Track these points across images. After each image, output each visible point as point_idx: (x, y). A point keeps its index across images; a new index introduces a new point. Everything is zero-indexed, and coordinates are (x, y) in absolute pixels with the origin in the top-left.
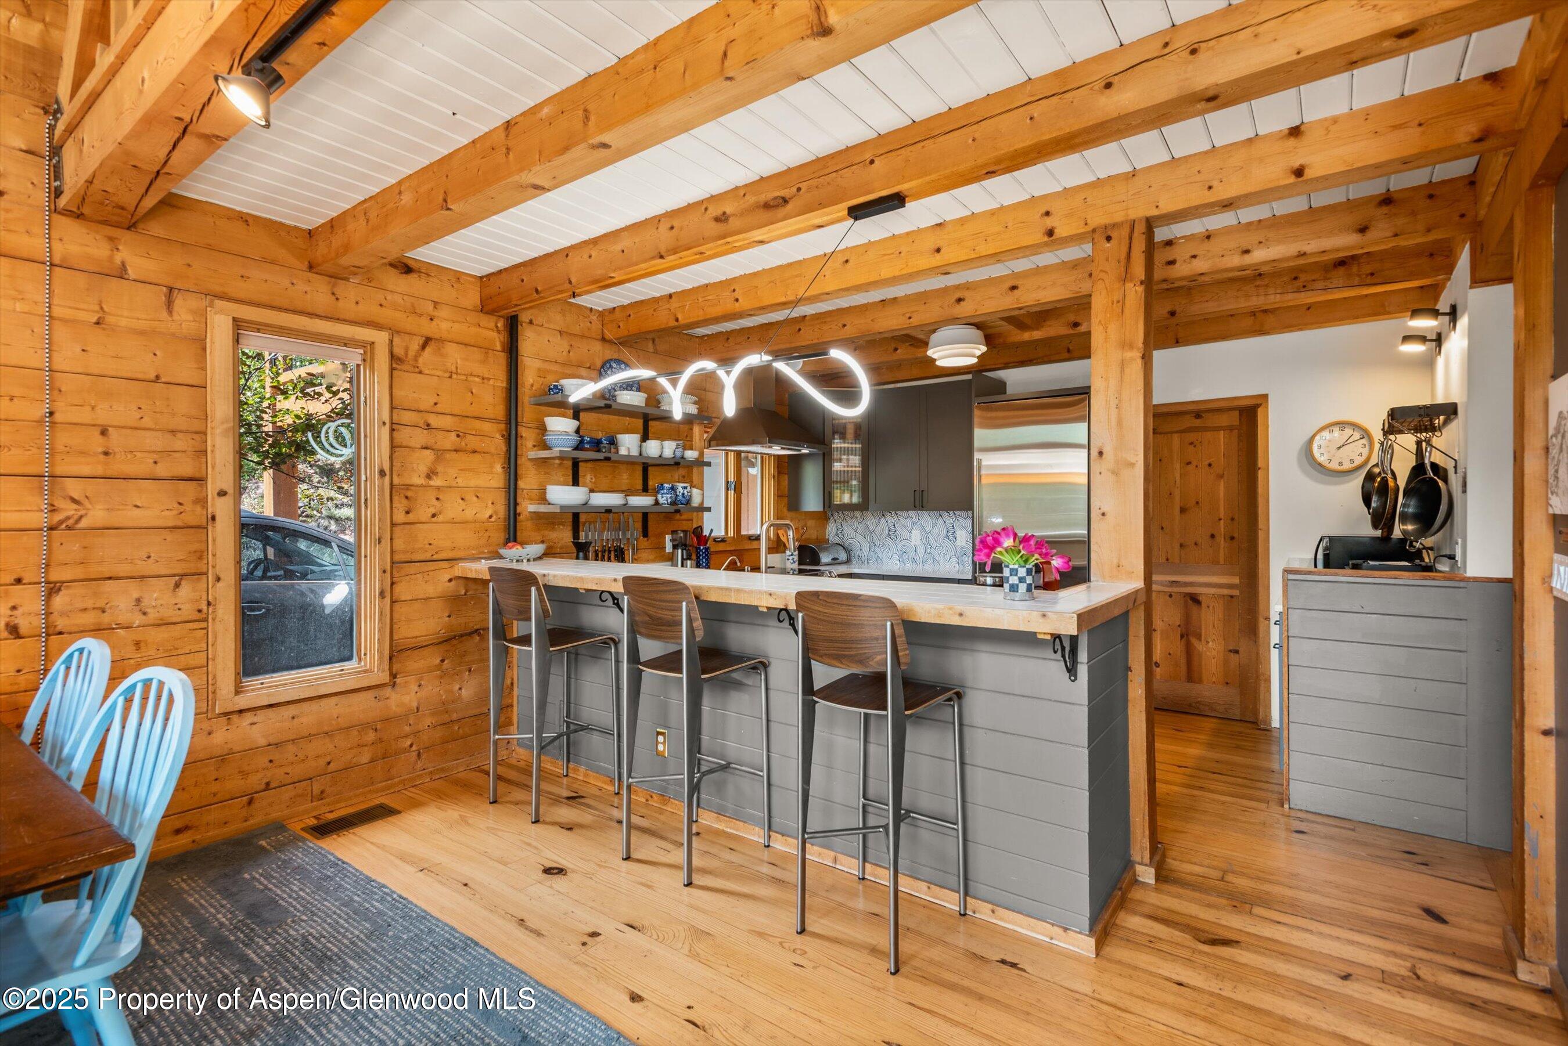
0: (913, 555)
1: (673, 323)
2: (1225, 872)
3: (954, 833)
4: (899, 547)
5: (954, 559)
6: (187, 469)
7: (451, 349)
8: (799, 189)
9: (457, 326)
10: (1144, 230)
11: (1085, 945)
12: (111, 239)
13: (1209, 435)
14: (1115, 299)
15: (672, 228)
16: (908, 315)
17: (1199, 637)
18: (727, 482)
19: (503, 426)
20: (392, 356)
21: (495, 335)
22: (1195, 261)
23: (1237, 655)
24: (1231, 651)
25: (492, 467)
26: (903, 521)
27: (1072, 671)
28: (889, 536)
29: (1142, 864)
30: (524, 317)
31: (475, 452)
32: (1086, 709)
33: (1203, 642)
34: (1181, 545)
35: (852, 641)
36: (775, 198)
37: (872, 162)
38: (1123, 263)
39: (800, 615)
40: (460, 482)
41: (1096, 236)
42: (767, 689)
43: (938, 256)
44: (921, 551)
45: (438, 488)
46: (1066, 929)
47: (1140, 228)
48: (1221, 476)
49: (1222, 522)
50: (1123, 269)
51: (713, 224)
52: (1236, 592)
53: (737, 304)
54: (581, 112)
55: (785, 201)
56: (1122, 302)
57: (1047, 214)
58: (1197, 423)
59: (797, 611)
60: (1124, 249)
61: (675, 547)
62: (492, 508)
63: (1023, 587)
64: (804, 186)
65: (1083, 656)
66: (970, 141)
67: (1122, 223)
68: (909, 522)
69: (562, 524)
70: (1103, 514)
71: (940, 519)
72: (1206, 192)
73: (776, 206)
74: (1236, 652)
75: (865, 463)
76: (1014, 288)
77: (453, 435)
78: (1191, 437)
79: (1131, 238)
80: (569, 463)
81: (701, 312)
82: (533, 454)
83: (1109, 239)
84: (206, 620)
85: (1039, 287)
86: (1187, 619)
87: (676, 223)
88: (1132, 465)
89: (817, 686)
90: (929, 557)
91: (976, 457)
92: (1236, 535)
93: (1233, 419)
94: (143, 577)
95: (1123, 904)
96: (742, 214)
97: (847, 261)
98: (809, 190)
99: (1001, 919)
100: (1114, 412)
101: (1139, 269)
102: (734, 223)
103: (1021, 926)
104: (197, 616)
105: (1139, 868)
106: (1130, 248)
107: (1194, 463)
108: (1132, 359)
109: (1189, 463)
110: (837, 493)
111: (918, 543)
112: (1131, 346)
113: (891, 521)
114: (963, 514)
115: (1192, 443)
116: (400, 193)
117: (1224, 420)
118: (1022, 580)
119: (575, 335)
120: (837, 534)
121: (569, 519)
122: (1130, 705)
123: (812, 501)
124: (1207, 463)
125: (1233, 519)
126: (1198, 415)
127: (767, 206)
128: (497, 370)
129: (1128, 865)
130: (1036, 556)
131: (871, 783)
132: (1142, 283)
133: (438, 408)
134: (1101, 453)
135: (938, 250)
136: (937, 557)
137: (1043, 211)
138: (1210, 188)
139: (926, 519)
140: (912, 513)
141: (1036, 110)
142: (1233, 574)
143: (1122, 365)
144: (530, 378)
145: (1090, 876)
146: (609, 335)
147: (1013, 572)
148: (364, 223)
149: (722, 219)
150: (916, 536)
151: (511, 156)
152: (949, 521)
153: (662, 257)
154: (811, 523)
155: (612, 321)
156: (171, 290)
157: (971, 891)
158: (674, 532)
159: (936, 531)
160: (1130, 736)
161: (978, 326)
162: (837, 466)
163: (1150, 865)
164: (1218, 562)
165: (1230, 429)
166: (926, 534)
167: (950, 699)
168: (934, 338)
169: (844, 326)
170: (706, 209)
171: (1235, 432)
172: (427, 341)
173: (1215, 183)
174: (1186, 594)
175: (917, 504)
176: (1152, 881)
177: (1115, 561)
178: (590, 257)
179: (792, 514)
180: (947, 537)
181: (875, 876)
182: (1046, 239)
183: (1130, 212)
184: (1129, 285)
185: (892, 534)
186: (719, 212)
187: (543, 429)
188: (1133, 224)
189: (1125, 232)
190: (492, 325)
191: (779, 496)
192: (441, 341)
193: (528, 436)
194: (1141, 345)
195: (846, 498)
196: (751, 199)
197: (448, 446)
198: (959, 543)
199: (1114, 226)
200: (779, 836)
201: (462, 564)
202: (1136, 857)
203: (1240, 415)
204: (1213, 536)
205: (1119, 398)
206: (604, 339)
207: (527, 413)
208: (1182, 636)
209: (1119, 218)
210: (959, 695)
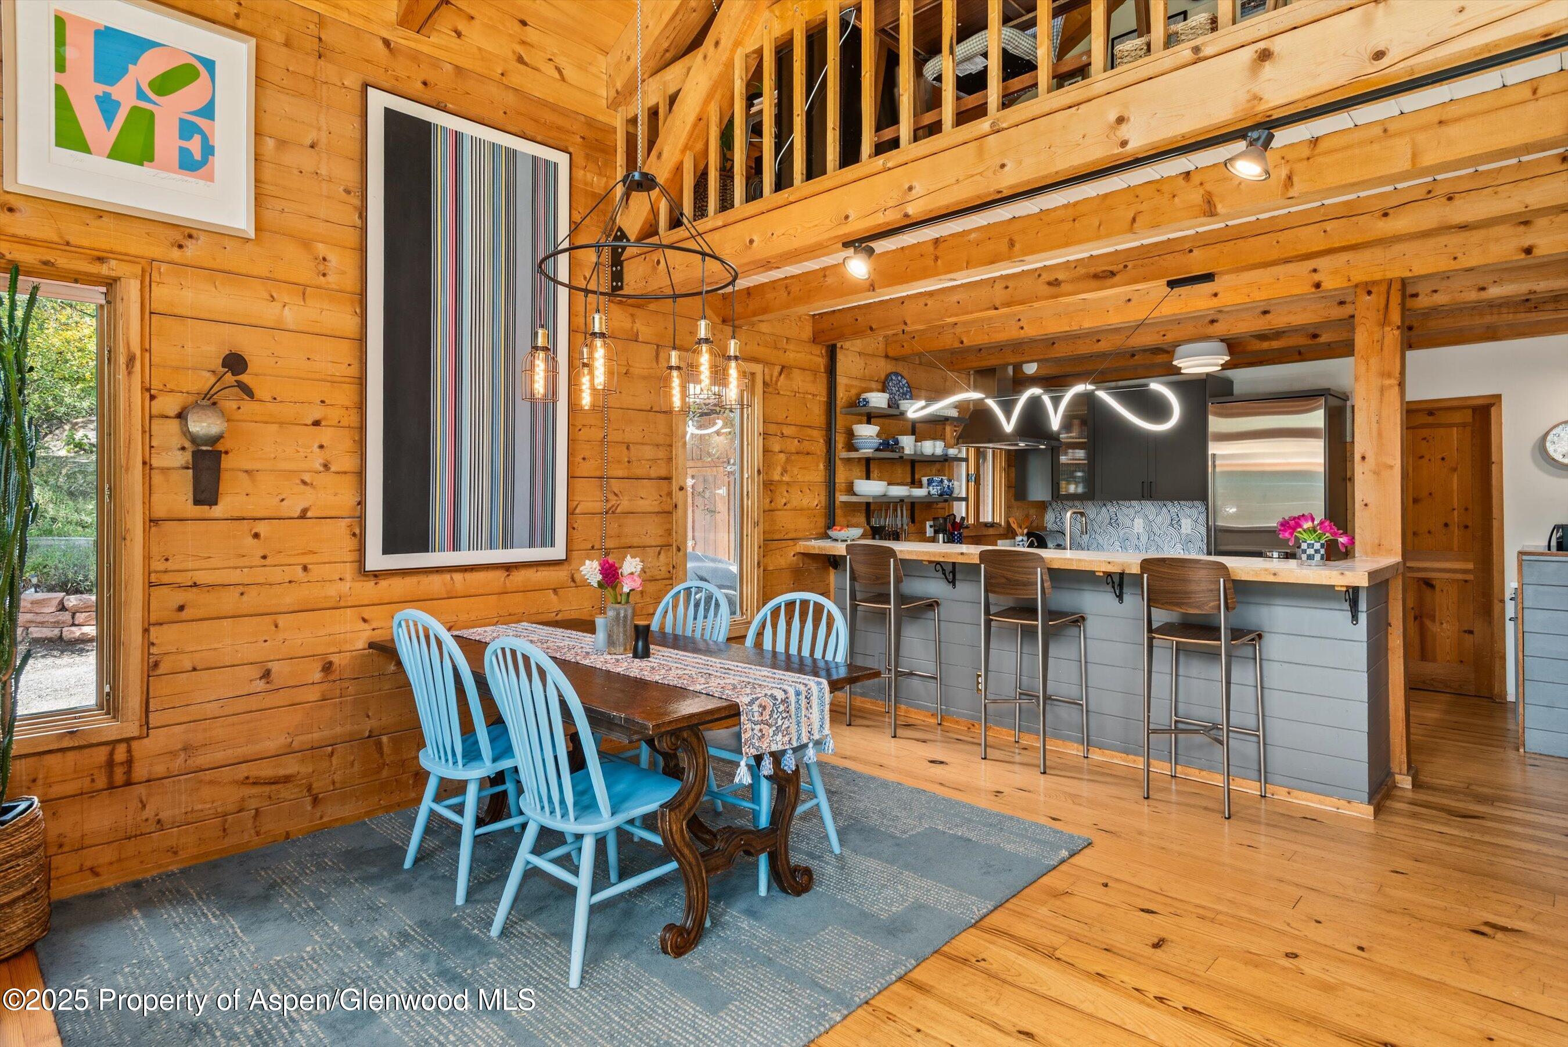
0: (1136, 542)
1: (957, 345)
2: (1470, 784)
3: (1255, 739)
4: (1121, 534)
5: (1179, 545)
6: (663, 473)
7: (796, 373)
8: (1126, 266)
9: (799, 355)
10: (1400, 287)
11: (1366, 811)
12: (632, 315)
13: (1442, 431)
14: (1375, 339)
15: (1007, 287)
16: (1162, 333)
17: (1433, 618)
18: (968, 475)
19: (824, 433)
20: (765, 383)
21: (820, 360)
22: (1435, 296)
23: (1471, 636)
24: (1465, 632)
25: (818, 466)
26: (1125, 510)
27: (1355, 618)
28: (1110, 524)
29: (1400, 774)
30: (839, 345)
31: (808, 454)
32: (1365, 645)
33: (1438, 624)
34: (1415, 534)
35: (1186, 593)
36: (1104, 271)
37: (1191, 251)
38: (1381, 312)
39: (1145, 576)
40: (800, 478)
41: (1358, 290)
42: (1085, 638)
43: (1215, 300)
44: (1144, 539)
45: (788, 483)
46: (1349, 802)
47: (1396, 287)
48: (1455, 470)
49: (1456, 512)
50: (1382, 317)
51: (1046, 287)
52: (1470, 577)
53: (1022, 331)
54: (1006, 240)
55: (1113, 274)
56: (1381, 342)
57: (1315, 271)
58: (1430, 420)
59: (1142, 573)
60: (1383, 302)
61: (936, 532)
62: (815, 500)
63: (1318, 557)
64: (1130, 265)
65: (1363, 606)
66: (1274, 243)
67: (1381, 281)
68: (1131, 511)
69: (859, 511)
70: (1366, 505)
71: (1164, 508)
72: (1452, 262)
73: (1105, 277)
74: (1471, 632)
75: (1091, 457)
76: (1265, 312)
77: (796, 441)
78: (1425, 432)
79: (1388, 293)
80: (864, 462)
81: (986, 337)
82: (844, 454)
83: (1369, 293)
84: (671, 578)
85: (1290, 312)
86: (1420, 602)
87: (1011, 284)
88: (1391, 467)
89: (1154, 627)
90: (1153, 543)
91: (1210, 452)
92: (1470, 524)
93: (1467, 416)
94: (644, 547)
95: (1388, 796)
96: (1073, 281)
97: (1129, 300)
98: (1135, 267)
99: (1296, 798)
100: (1374, 426)
101: (1396, 317)
102: (1065, 287)
103: (1312, 802)
104: (668, 575)
105: (1398, 777)
106: (1388, 301)
107: (1427, 457)
108: (1391, 386)
109: (1422, 457)
110: (1063, 484)
111: (1141, 530)
112: (1389, 376)
113: (1112, 510)
114: (1197, 503)
115: (1424, 439)
116: (825, 276)
117: (1457, 417)
118: (1317, 551)
119: (868, 355)
120: (1055, 522)
121: (864, 508)
122: (1390, 653)
123: (1038, 490)
124: (1440, 456)
125: (1466, 509)
126: (1431, 413)
127: (1096, 276)
128: (820, 389)
129: (1390, 774)
130: (1327, 535)
131: (1181, 706)
132: (1398, 328)
133: (788, 421)
134: (1363, 458)
135: (1216, 295)
136: (1160, 543)
137: (1311, 268)
138: (1455, 258)
139: (1149, 508)
140: (1134, 503)
141: (1329, 226)
142: (1466, 560)
143: (1382, 390)
144: (842, 395)
145: (1369, 763)
146: (891, 354)
147: (1311, 546)
148: (786, 294)
149: (1055, 283)
150: (1139, 525)
151: (939, 262)
152: (1174, 510)
153: (996, 309)
154: (1032, 512)
155: (896, 342)
156: (658, 346)
157: (1269, 780)
158: (935, 519)
159: (1159, 519)
160: (1390, 677)
161: (1222, 341)
162: (1063, 459)
163: (1408, 774)
164: (1452, 549)
165: (1464, 425)
166: (1149, 523)
167: (1253, 640)
168: (1181, 350)
169: (1099, 341)
170: (1039, 276)
171: (1469, 429)
172: (783, 367)
173: (1459, 255)
174: (1419, 579)
175: (1145, 495)
176: (1410, 787)
177: (1377, 541)
178: (926, 305)
179: (1019, 503)
180: (1172, 525)
181: (1186, 774)
182: (1313, 290)
183: (1387, 273)
184: (1387, 329)
185: (1114, 522)
186: (1052, 278)
187: (850, 434)
188: (1390, 282)
189: (1384, 288)
190: (818, 353)
191: (1009, 487)
192: (790, 368)
193: (840, 440)
194: (1398, 375)
195: (1072, 489)
196: (1081, 271)
197: (794, 450)
198: (1183, 531)
199: (1374, 283)
200: (1097, 750)
201: (802, 543)
202: (1395, 768)
203: (1474, 413)
204: (1446, 525)
205: (1379, 415)
206: (887, 356)
207: (841, 421)
208: (1415, 618)
209: (1378, 277)
210: (1260, 636)
